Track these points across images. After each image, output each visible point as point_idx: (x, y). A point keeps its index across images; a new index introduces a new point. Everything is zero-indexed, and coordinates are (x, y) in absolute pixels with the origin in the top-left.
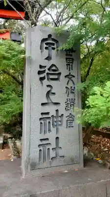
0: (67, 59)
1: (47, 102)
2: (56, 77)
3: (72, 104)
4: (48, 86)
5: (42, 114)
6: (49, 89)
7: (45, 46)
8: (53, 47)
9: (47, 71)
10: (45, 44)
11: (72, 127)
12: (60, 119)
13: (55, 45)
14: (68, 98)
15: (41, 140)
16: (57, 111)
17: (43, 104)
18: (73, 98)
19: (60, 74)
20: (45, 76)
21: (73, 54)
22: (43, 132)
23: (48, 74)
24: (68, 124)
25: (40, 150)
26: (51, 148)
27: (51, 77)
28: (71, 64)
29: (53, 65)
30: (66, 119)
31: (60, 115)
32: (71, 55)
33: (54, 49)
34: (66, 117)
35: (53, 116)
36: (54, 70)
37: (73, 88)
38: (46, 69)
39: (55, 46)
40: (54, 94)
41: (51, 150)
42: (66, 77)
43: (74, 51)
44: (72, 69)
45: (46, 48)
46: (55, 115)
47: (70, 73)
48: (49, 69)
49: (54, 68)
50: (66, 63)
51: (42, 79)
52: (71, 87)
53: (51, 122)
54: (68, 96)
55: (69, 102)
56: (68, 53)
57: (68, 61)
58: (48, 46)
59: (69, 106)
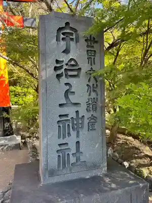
0: (88, 51)
1: (65, 103)
2: (75, 73)
3: (94, 103)
4: (66, 84)
5: (60, 116)
6: (68, 87)
7: (62, 36)
8: (71, 37)
9: (65, 67)
10: (62, 34)
11: (95, 129)
12: (80, 122)
13: (74, 35)
14: (90, 97)
15: (60, 145)
16: (77, 112)
17: (61, 105)
18: (95, 96)
19: (80, 69)
20: (62, 73)
21: (95, 45)
22: (62, 137)
23: (66, 69)
24: (90, 126)
25: (59, 156)
26: (71, 153)
27: (70, 73)
28: (93, 57)
29: (72, 59)
30: (88, 121)
31: (80, 116)
32: (93, 47)
33: (72, 39)
34: (88, 119)
35: (72, 118)
36: (73, 65)
37: (95, 86)
38: (64, 64)
39: (74, 37)
40: (73, 93)
41: (71, 156)
43: (96, 42)
44: (94, 63)
45: (63, 39)
46: (75, 117)
47: (92, 68)
48: (67, 64)
49: (73, 63)
50: (87, 57)
51: (59, 76)
52: (93, 85)
53: (71, 125)
54: (90, 95)
55: (90, 102)
56: (89, 45)
57: (90, 54)
58: (65, 37)
59: (91, 106)
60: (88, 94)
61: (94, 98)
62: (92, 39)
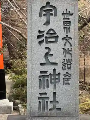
0: (64, 22)
1: (45, 62)
2: (53, 40)
3: (69, 63)
4: (46, 48)
5: (41, 72)
6: (47, 51)
7: (44, 13)
8: (51, 13)
9: (45, 35)
10: (44, 11)
11: (69, 84)
12: (57, 77)
13: (53, 11)
14: (65, 58)
15: (41, 94)
16: (54, 70)
17: (41, 64)
18: (70, 58)
19: (57, 36)
20: (43, 40)
21: (70, 17)
22: (42, 88)
23: (46, 37)
24: (65, 81)
25: (40, 102)
26: (49, 101)
27: (49, 40)
28: (68, 27)
29: (51, 29)
30: (63, 77)
31: (57, 73)
32: (69, 19)
34: (63, 75)
35: (50, 74)
36: (52, 34)
37: (70, 49)
38: (45, 33)
40: (52, 55)
41: (49, 103)
42: (63, 39)
43: (72, 14)
44: (69, 32)
45: (44, 15)
46: (52, 73)
47: (67, 35)
48: (47, 33)
49: (52, 32)
50: (63, 27)
51: (40, 42)
52: (68, 48)
53: (49, 79)
54: (65, 56)
55: (66, 62)
56: (66, 17)
57: (66, 25)
58: (46, 13)
59: (66, 66)
60: (64, 55)
61: (69, 59)
62: (68, 13)
